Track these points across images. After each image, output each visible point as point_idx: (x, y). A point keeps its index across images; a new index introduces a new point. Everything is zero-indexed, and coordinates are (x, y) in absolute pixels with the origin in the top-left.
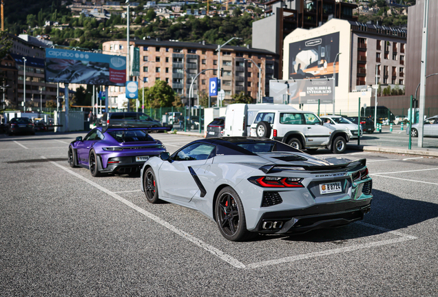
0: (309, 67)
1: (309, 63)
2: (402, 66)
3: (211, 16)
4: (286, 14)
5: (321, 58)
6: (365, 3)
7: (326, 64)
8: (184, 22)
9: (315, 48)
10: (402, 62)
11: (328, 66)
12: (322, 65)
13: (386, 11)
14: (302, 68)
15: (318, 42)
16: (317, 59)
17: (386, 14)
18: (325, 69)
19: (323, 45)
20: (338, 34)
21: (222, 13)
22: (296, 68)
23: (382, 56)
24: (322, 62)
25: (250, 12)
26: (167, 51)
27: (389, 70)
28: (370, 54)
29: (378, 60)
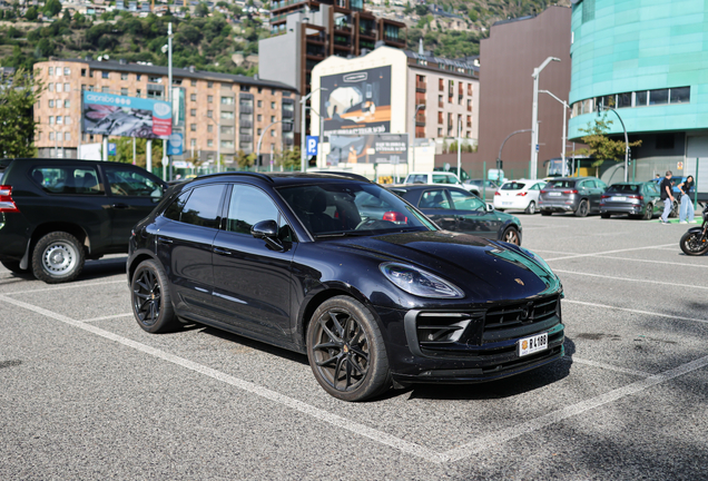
0: (349, 111)
1: (348, 106)
2: (469, 113)
3: (160, 15)
4: (309, 32)
5: (366, 100)
6: (398, 8)
7: (373, 108)
8: (113, 22)
9: (358, 85)
10: (469, 109)
11: (377, 110)
12: (368, 109)
13: (427, 21)
14: (340, 112)
15: (363, 77)
16: (361, 100)
17: (429, 27)
18: (372, 114)
19: (369, 81)
20: (389, 68)
21: (178, 10)
22: (330, 111)
23: (445, 99)
24: (367, 105)
25: (222, 11)
26: (138, 79)
27: (454, 117)
28: (431, 96)
29: (441, 105)
